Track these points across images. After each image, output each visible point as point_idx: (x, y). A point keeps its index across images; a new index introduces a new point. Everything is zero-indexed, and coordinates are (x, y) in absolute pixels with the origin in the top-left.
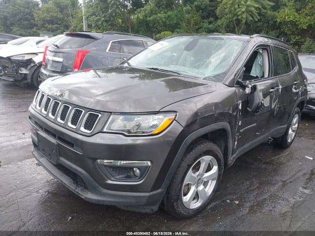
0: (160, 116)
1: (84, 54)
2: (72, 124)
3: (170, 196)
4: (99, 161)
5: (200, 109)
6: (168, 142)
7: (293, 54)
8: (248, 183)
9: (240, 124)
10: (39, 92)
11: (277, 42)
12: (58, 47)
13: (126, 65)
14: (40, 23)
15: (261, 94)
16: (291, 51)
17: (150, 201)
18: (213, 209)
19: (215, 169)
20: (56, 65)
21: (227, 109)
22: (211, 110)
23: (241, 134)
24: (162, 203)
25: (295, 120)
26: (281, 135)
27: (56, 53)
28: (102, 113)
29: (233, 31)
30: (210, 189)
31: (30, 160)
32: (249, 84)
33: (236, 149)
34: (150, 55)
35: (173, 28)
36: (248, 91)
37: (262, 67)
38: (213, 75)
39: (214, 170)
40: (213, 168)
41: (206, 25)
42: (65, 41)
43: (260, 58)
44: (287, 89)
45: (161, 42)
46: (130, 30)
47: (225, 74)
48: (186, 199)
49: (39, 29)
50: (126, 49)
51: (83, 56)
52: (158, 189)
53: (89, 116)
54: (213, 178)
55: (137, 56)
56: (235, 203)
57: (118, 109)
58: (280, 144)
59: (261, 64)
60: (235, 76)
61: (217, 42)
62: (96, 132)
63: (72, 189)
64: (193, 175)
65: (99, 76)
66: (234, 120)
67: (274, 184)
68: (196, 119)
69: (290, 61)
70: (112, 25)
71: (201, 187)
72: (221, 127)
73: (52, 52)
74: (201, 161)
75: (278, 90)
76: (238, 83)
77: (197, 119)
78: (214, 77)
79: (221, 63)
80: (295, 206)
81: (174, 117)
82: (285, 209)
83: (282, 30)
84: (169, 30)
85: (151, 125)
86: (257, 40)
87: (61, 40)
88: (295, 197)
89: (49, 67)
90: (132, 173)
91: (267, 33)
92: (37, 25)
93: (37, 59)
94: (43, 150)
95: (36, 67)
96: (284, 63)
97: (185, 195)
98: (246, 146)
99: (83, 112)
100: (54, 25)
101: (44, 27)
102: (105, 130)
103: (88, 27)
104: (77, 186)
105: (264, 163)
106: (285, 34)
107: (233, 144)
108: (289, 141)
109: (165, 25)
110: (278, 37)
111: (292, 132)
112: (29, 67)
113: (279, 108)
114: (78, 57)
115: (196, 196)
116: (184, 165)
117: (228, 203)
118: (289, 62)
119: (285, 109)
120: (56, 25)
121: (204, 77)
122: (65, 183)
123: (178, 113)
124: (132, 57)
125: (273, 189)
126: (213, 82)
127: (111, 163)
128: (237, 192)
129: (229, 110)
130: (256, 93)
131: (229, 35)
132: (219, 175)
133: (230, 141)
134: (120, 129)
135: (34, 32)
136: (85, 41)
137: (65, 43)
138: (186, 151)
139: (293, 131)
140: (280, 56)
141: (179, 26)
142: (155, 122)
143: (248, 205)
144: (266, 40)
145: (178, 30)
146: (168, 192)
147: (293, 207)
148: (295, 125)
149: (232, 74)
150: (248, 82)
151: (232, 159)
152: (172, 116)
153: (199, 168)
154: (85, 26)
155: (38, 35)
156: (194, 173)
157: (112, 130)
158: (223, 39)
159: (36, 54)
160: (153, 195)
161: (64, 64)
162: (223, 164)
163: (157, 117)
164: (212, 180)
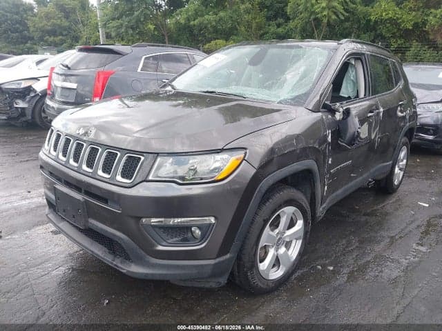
0: (224, 156)
1: (107, 76)
2: (104, 172)
3: (242, 263)
4: (144, 220)
5: (277, 144)
6: (235, 192)
7: (396, 64)
8: (344, 242)
9: (330, 162)
10: (52, 131)
11: (375, 49)
12: (69, 68)
13: (169, 88)
14: (37, 35)
15: (357, 120)
16: (393, 60)
17: (216, 272)
18: (300, 279)
19: (300, 224)
20: (67, 93)
21: (312, 141)
22: (292, 145)
23: (332, 176)
24: (232, 274)
25: (402, 154)
26: (385, 175)
27: (66, 76)
28: (145, 154)
29: (311, 36)
30: (294, 251)
31: (41, 227)
32: (340, 107)
33: (326, 195)
34: (201, 74)
35: (227, 35)
36: (338, 116)
37: (356, 83)
38: (290, 98)
39: (299, 226)
40: (298, 223)
41: (273, 29)
42: (78, 59)
43: (352, 72)
44: (390, 113)
45: (216, 55)
46: (166, 40)
47: (307, 95)
48: (263, 266)
49: (35, 44)
50: (164, 66)
51: (106, 79)
52: (226, 254)
53: (127, 160)
54: (297, 237)
55: (183, 75)
56: (329, 270)
57: (167, 149)
58: (384, 187)
59: (355, 81)
60: (321, 97)
61: (293, 51)
62: (139, 181)
63: (108, 261)
64: (271, 233)
65: (128, 107)
66: (322, 157)
67: (379, 242)
68: (271, 158)
69: (393, 74)
70: (141, 33)
71: (282, 250)
72: (305, 168)
73: (61, 75)
74: (281, 215)
75: (378, 113)
76: (325, 106)
77: (274, 158)
78: (291, 99)
79: (301, 79)
80: (409, 269)
81: (242, 156)
82: (395, 274)
83: (378, 32)
84: (222, 38)
85: (212, 168)
86: (347, 47)
87: (72, 57)
88: (408, 257)
89: (57, 97)
90: (190, 235)
91: (358, 37)
92: (32, 39)
93: (39, 87)
94: (64, 211)
95: (38, 98)
96: (384, 78)
97: (262, 261)
98: (340, 191)
99: (119, 154)
100: (57, 36)
101: (42, 40)
102: (150, 178)
103: (107, 37)
104: (115, 256)
105: (364, 215)
106: (383, 38)
107: (322, 189)
108: (396, 183)
109: (216, 31)
110: (373, 41)
111: (399, 171)
112: (28, 98)
113: (381, 138)
114: (99, 81)
115: (277, 263)
116: (259, 220)
117: (319, 269)
118: (390, 76)
119: (388, 140)
120: (61, 37)
121: (279, 100)
122: (97, 255)
123: (248, 151)
124: (176, 78)
125: (378, 248)
126: (292, 107)
127: (162, 222)
128: (330, 254)
129: (314, 143)
130: (349, 119)
131: (308, 41)
132: (306, 233)
133: (318, 185)
134: (172, 175)
135: (29, 49)
136: (107, 58)
137: (79, 62)
138: (261, 200)
139: (400, 169)
140: (379, 67)
141: (235, 32)
142: (217, 165)
143: (346, 270)
144: (359, 46)
145: (235, 37)
146: (239, 258)
147: (406, 270)
148: (402, 161)
149: (317, 94)
150: (338, 104)
151: (321, 210)
152: (240, 154)
153: (279, 223)
154: (103, 37)
155: (35, 52)
156: (272, 230)
157: (160, 177)
158: (301, 47)
159: (36, 79)
160: (219, 263)
161: (79, 91)
162: (310, 217)
163: (218, 157)
164: (297, 239)
